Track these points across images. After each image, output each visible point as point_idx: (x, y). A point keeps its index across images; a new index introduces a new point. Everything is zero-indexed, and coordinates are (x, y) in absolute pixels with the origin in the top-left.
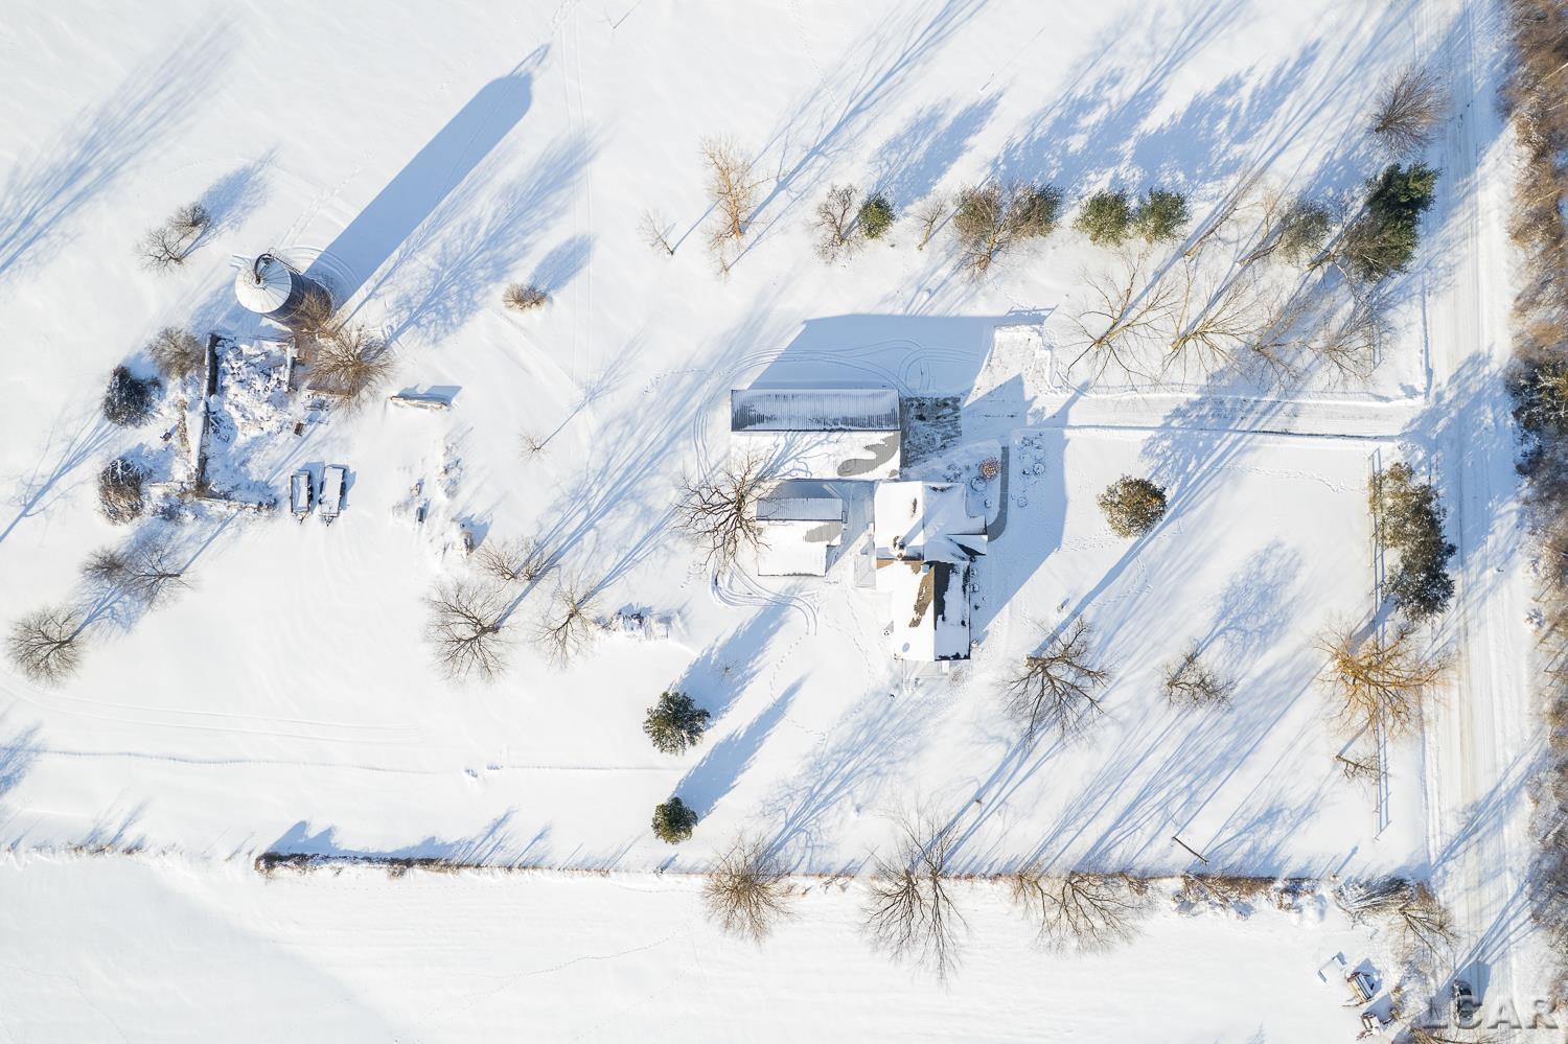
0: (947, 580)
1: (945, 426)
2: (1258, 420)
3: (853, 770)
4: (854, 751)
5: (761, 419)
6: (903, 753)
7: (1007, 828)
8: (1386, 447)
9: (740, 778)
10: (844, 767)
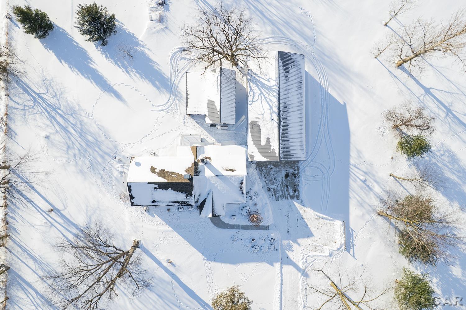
0: (181, 191)
1: (282, 191)
3: (70, 133)
4: (82, 134)
5: (287, 71)
6: (80, 163)
7: (36, 227)
9: (66, 66)
10: (72, 128)
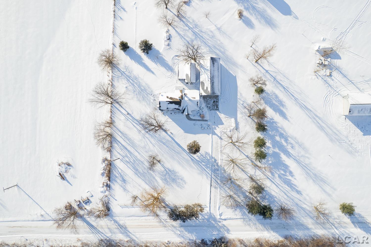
0: (177, 104)
1: (212, 107)
2: (214, 179)
3: (135, 86)
4: (139, 86)
5: (213, 64)
6: (139, 97)
7: (122, 120)
8: (208, 209)
9: (133, 61)
10: (136, 84)
